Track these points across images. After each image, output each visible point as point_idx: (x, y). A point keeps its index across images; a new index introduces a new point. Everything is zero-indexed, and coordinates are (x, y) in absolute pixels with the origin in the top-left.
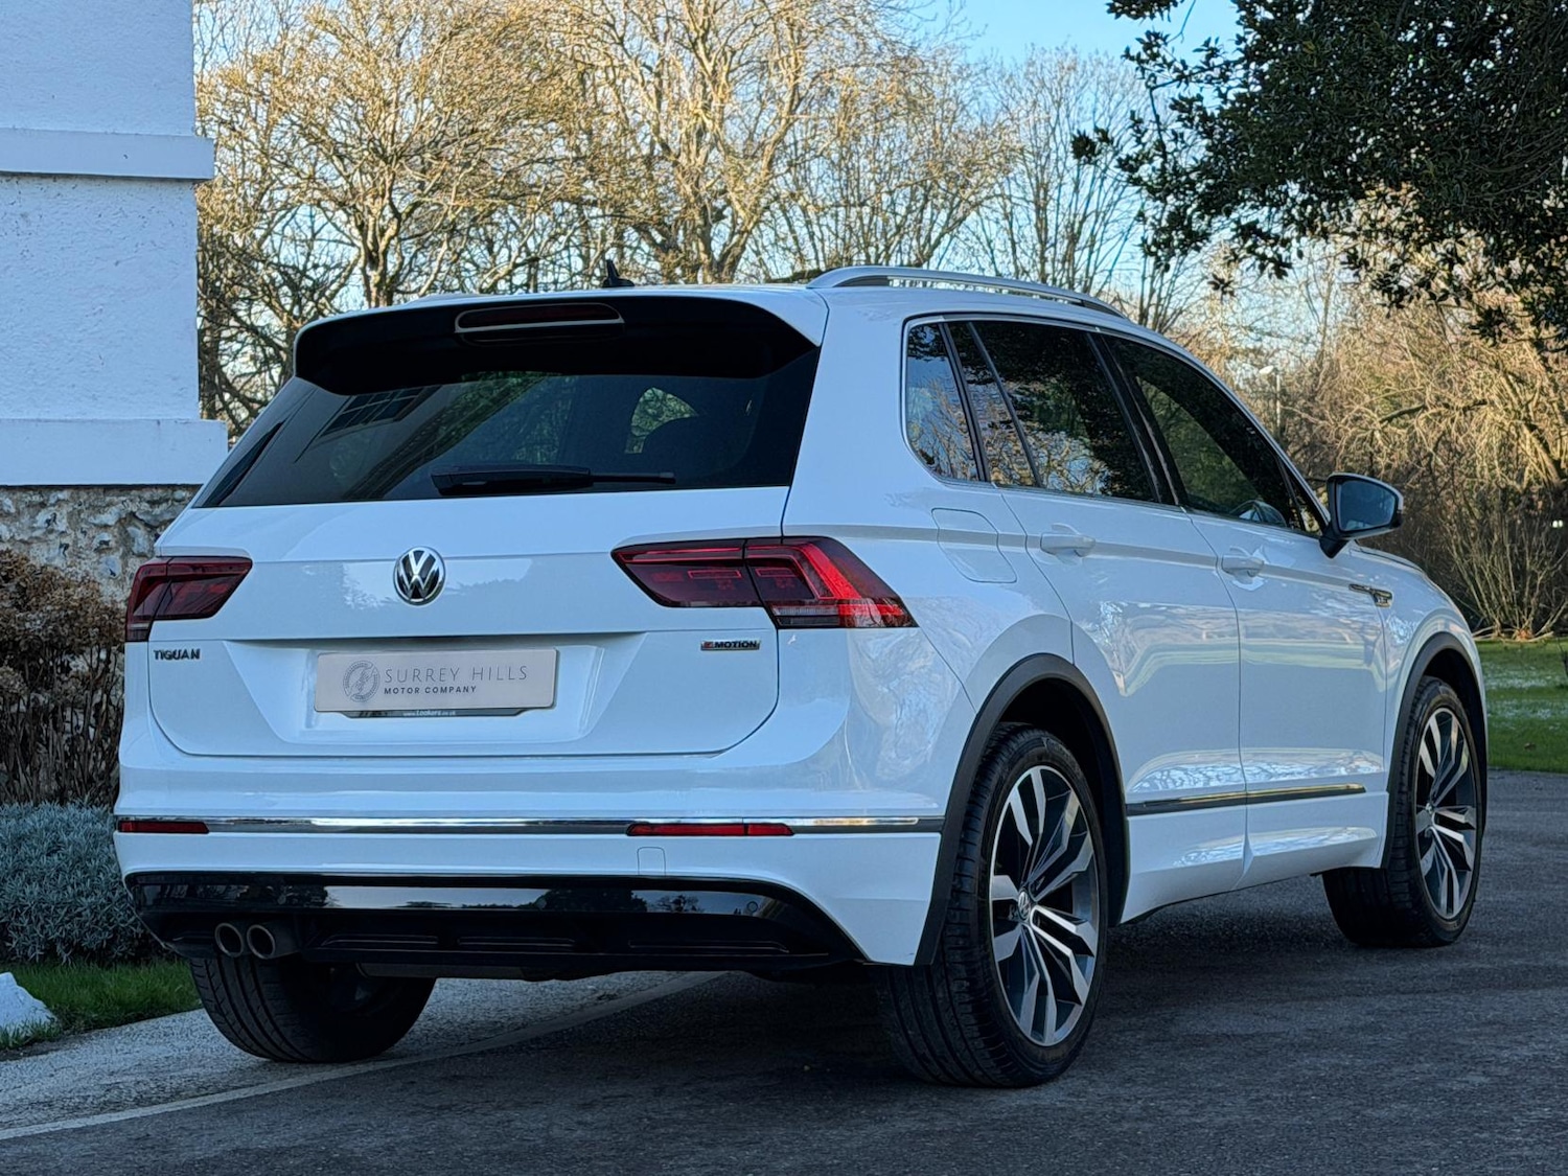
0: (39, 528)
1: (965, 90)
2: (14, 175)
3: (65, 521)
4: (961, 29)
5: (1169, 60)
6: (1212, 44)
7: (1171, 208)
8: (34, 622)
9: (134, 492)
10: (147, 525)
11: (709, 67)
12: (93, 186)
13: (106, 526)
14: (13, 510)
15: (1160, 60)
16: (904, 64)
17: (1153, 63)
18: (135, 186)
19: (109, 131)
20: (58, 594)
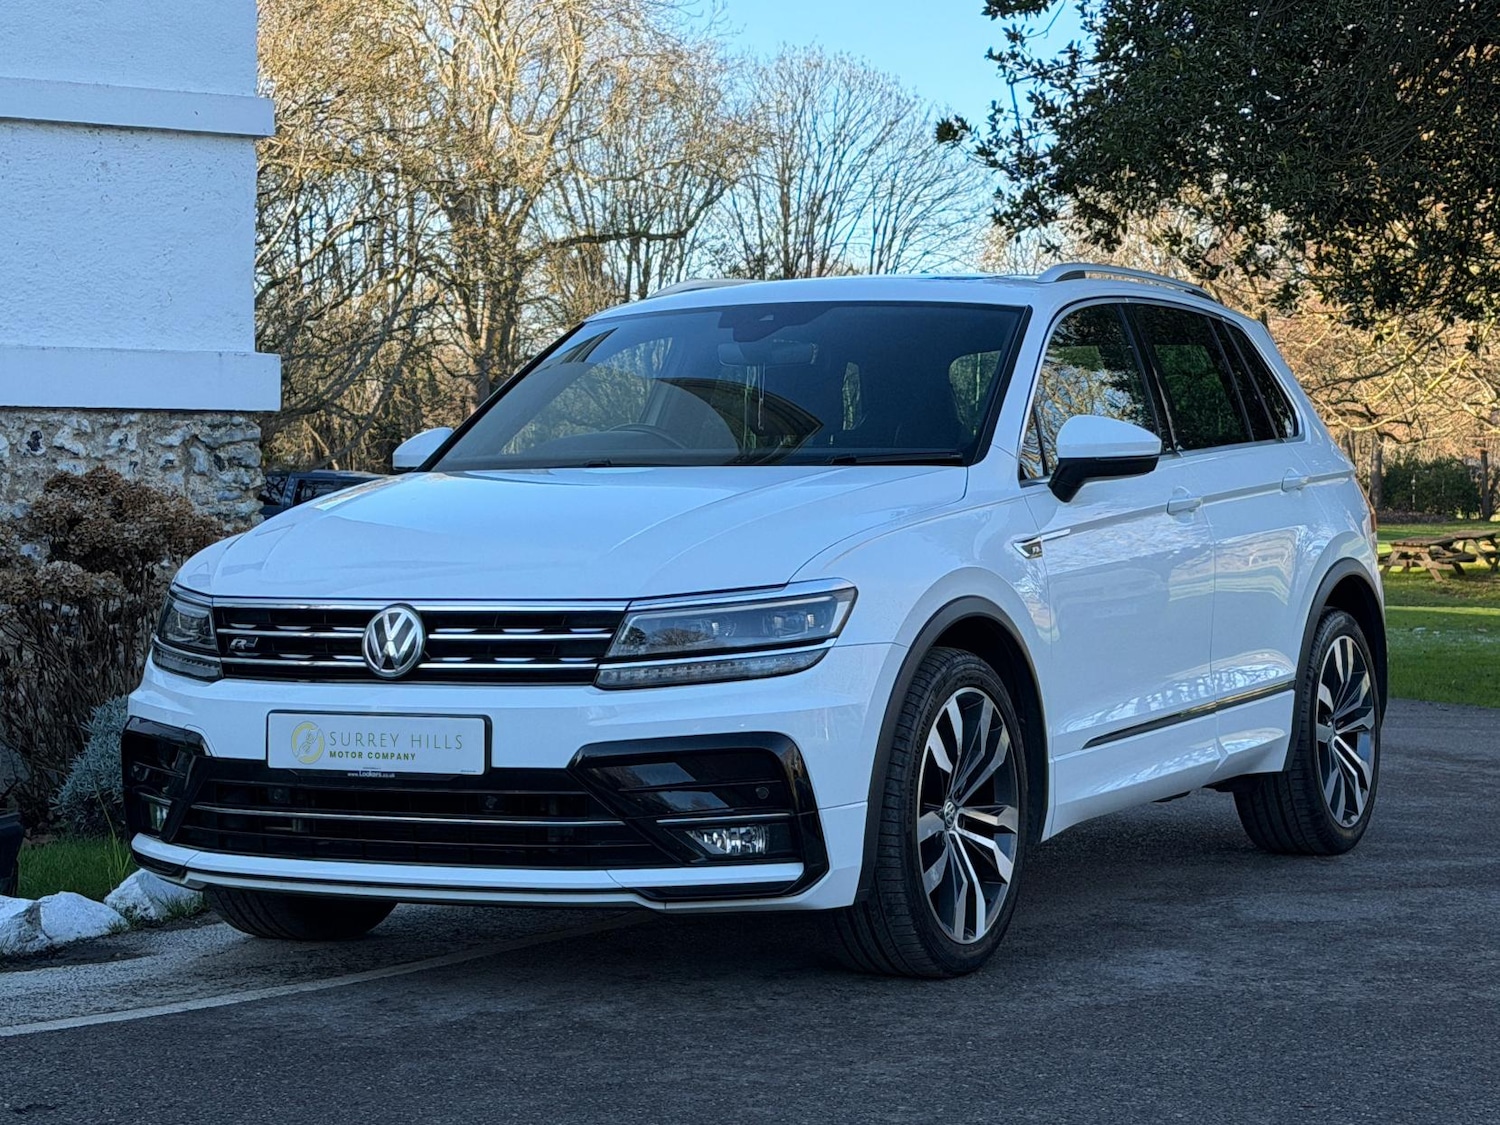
0: (113, 447)
1: (720, 80)
2: (96, 126)
3: (135, 441)
4: (721, 28)
5: (1028, 59)
6: (1075, 47)
7: (1025, 187)
8: (132, 532)
9: (196, 417)
10: (207, 446)
11: (500, 52)
12: (165, 140)
13: (171, 447)
14: (89, 430)
15: (1019, 60)
16: (673, 57)
17: (1012, 61)
18: (204, 140)
19: (182, 90)
20: (155, 507)
